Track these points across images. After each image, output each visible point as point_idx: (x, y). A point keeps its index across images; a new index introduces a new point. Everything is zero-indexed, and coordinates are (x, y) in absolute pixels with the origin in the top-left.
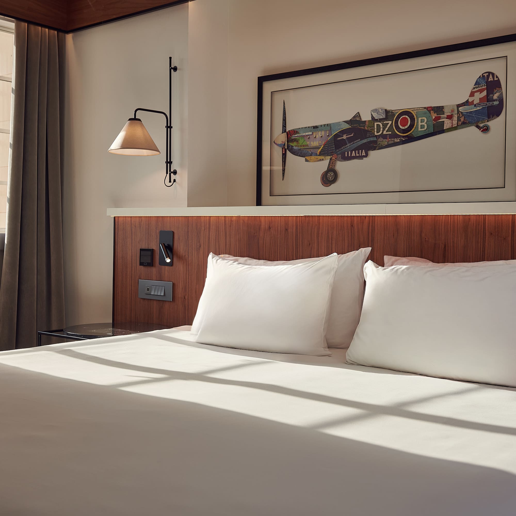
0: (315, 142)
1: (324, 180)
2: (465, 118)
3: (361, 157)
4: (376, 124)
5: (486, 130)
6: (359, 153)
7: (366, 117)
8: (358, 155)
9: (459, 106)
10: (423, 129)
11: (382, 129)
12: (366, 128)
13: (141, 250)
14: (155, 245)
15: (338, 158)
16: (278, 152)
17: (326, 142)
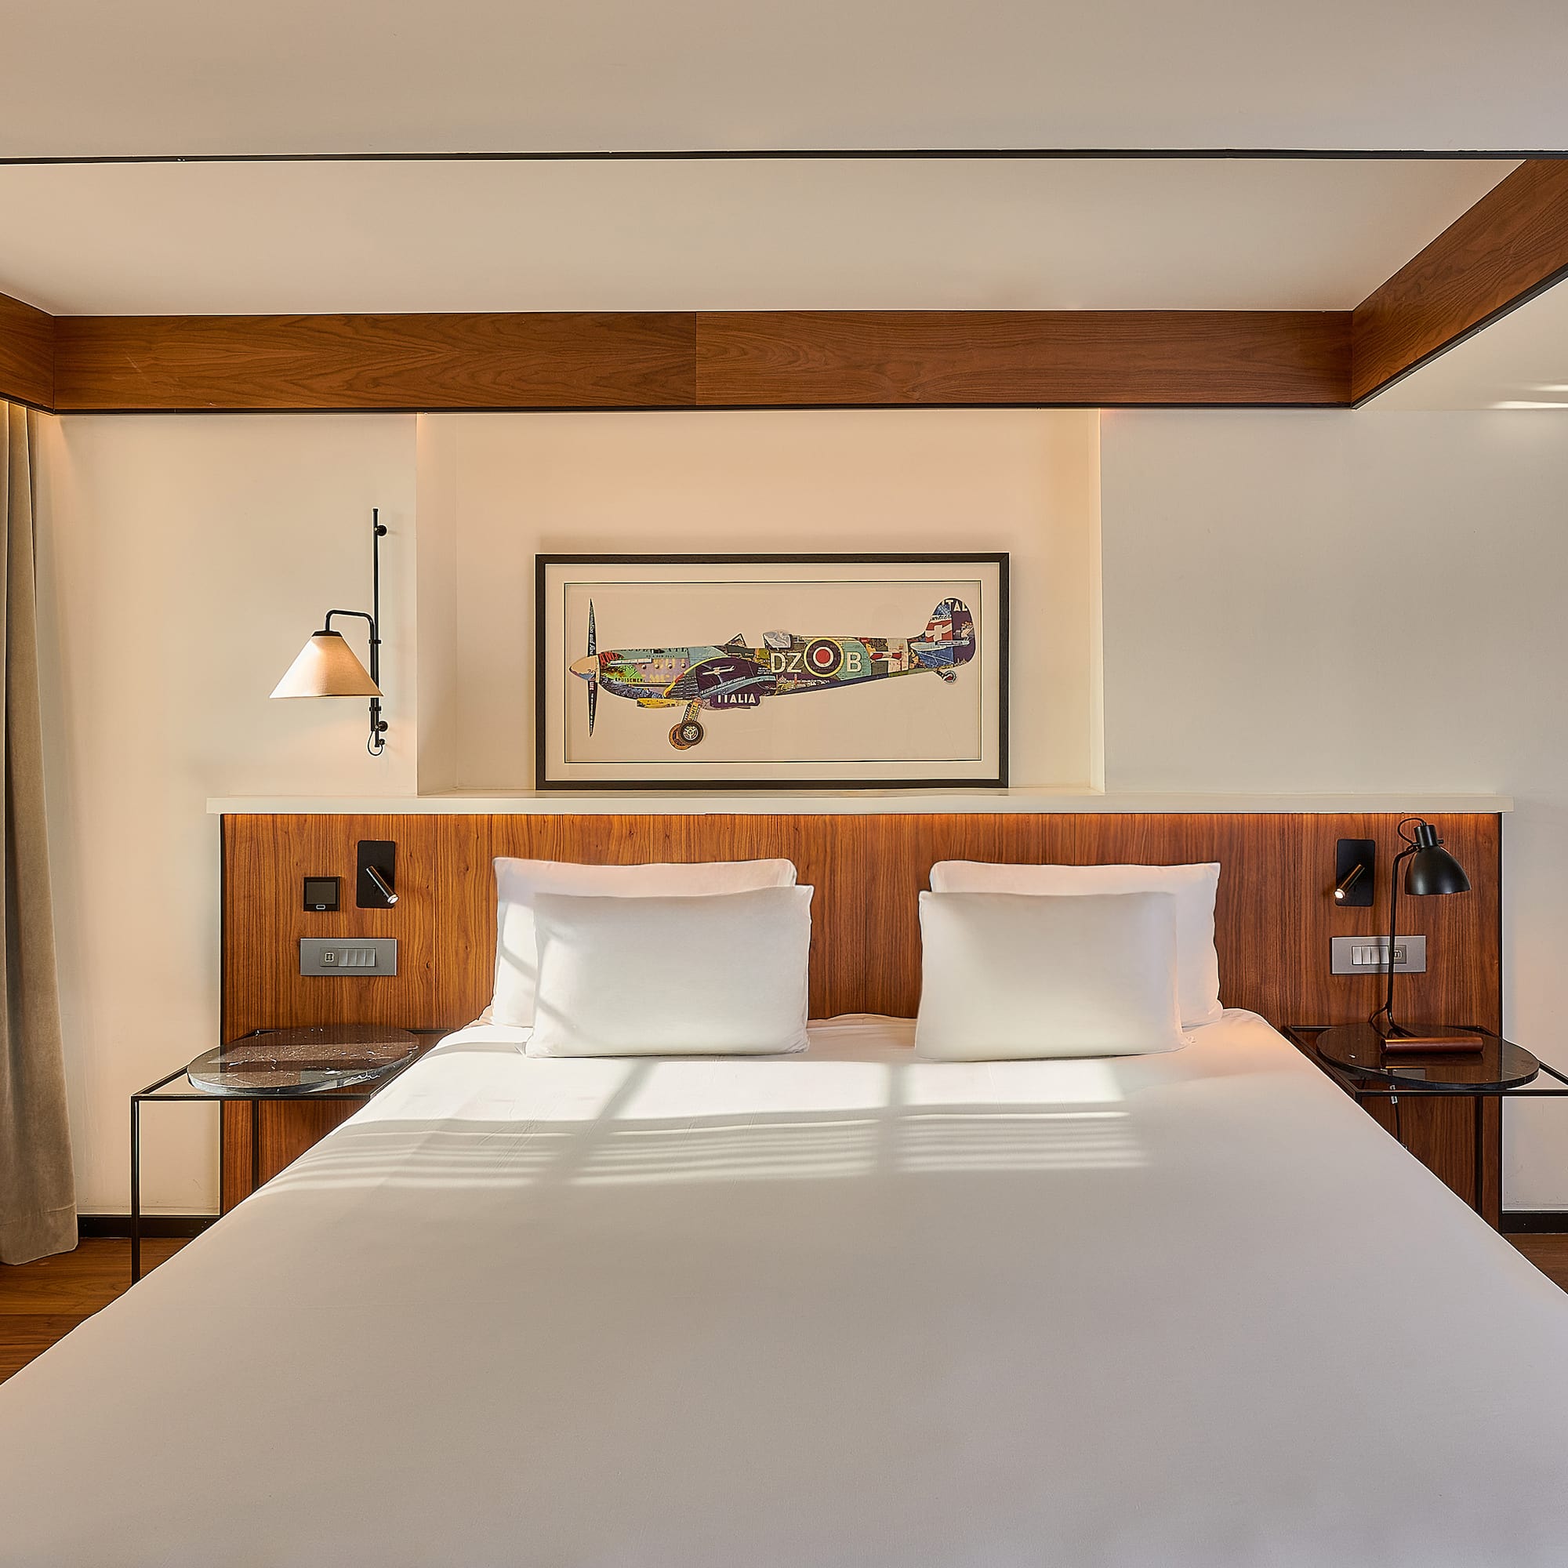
0: (657, 676)
1: (677, 738)
2: (919, 659)
3: (748, 705)
4: (773, 655)
5: (951, 678)
6: (743, 698)
7: (754, 642)
8: (742, 701)
9: (910, 641)
10: (856, 670)
11: (784, 664)
12: (756, 661)
13: (307, 880)
14: (345, 869)
15: (703, 705)
16: (582, 688)
17: (681, 677)
